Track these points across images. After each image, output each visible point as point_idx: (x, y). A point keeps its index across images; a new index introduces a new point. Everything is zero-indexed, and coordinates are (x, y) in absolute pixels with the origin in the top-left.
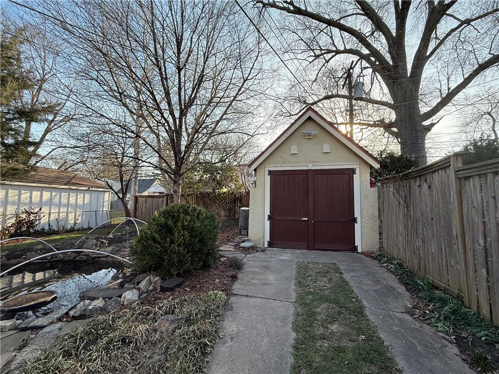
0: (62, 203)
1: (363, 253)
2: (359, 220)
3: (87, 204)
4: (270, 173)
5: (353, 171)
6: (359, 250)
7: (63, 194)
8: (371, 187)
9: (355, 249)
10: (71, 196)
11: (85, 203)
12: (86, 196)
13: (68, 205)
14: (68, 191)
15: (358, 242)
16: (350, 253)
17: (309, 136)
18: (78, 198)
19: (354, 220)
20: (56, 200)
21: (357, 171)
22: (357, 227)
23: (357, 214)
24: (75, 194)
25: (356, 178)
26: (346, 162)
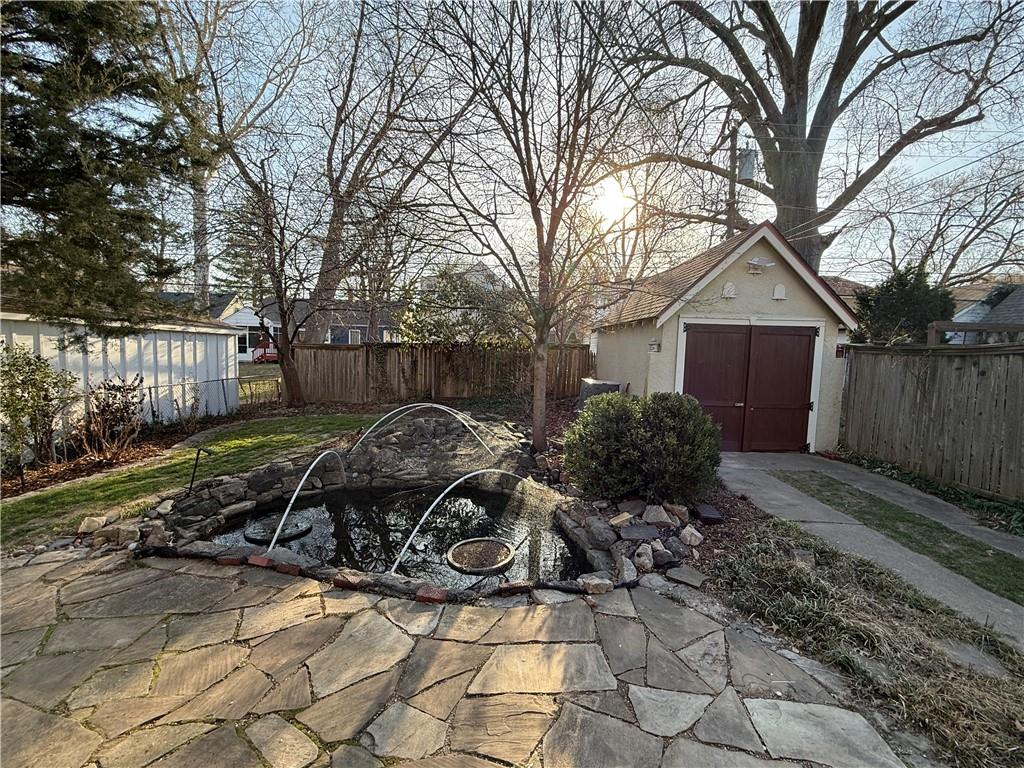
0: (160, 364)
1: (817, 453)
2: (815, 407)
3: (201, 363)
4: (688, 327)
5: (815, 331)
6: (812, 450)
7: (159, 343)
8: (837, 356)
9: (807, 447)
10: (173, 346)
11: (198, 361)
12: (198, 346)
13: (170, 368)
14: (167, 335)
15: (811, 439)
16: (798, 454)
17: (756, 269)
18: (186, 351)
19: (810, 407)
20: (149, 357)
21: (822, 332)
22: (813, 416)
23: (814, 397)
24: (179, 343)
25: (819, 342)
26: (807, 316)
